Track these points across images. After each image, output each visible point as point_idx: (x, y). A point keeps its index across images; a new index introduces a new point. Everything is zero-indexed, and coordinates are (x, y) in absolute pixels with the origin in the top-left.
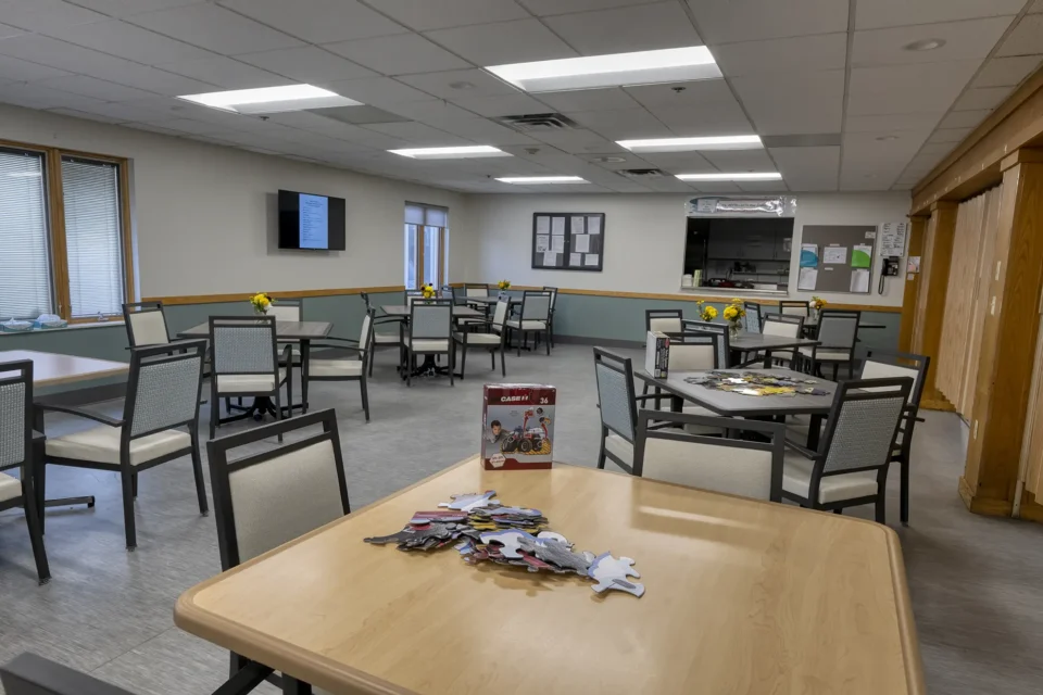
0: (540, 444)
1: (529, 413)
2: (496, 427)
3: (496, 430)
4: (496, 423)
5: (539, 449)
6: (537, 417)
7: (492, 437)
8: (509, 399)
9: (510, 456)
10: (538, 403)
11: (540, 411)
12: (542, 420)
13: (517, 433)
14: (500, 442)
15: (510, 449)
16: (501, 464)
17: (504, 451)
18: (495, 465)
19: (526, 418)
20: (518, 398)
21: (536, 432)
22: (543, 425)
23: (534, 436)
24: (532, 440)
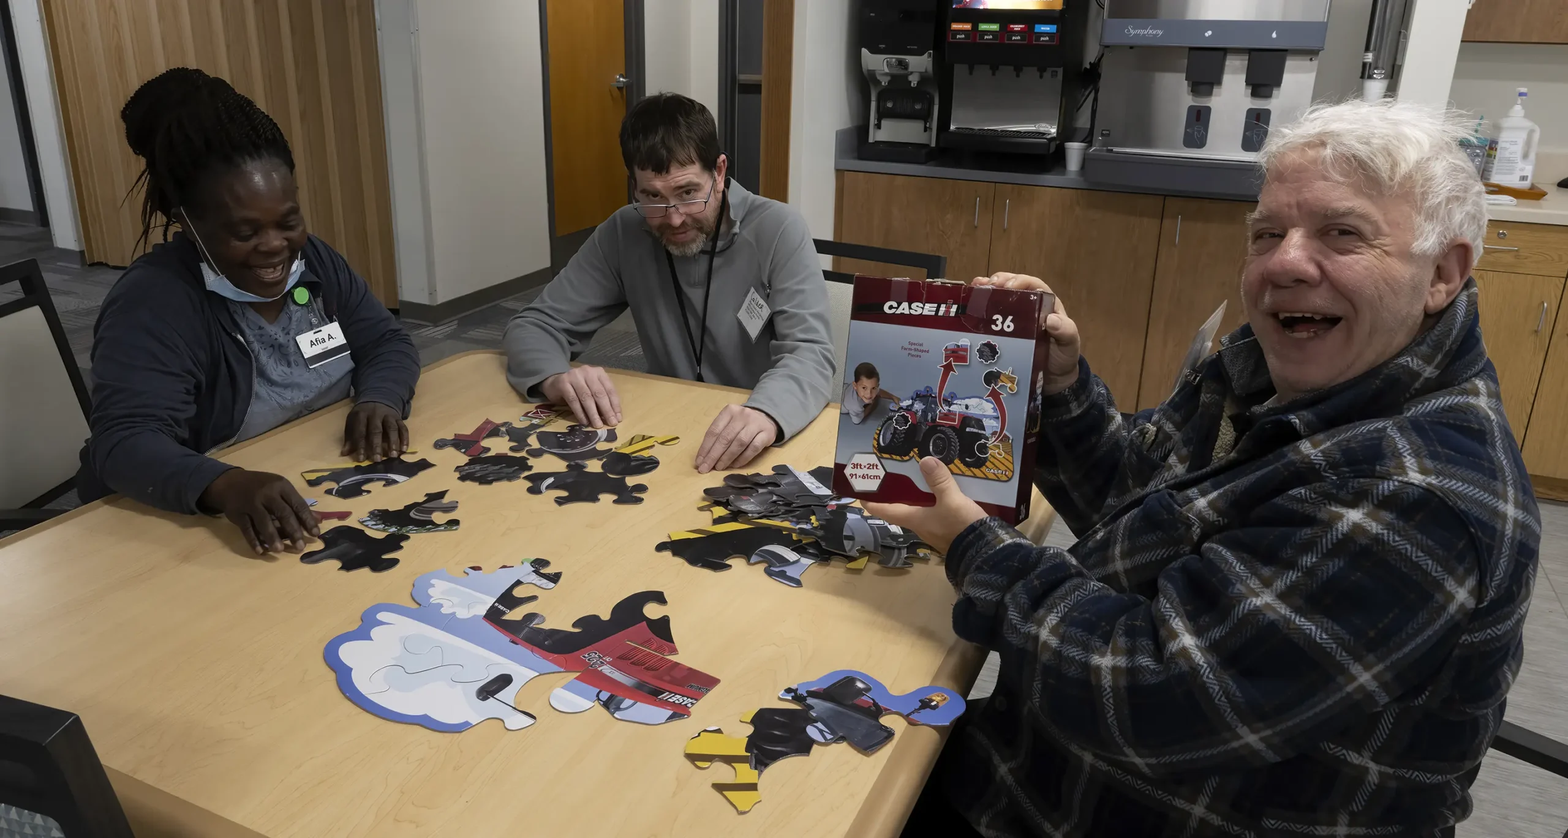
0: (984, 448)
1: (957, 354)
2: (866, 382)
3: (866, 390)
4: (866, 371)
5: (980, 463)
6: (979, 368)
7: (855, 408)
8: (904, 309)
9: (897, 467)
10: (984, 326)
11: (989, 351)
12: (991, 378)
13: (918, 406)
14: (874, 425)
15: (895, 447)
16: (873, 486)
17: (882, 451)
18: (859, 485)
19: (948, 368)
20: (929, 309)
21: (972, 411)
22: (995, 396)
23: (966, 420)
24: (959, 431)
